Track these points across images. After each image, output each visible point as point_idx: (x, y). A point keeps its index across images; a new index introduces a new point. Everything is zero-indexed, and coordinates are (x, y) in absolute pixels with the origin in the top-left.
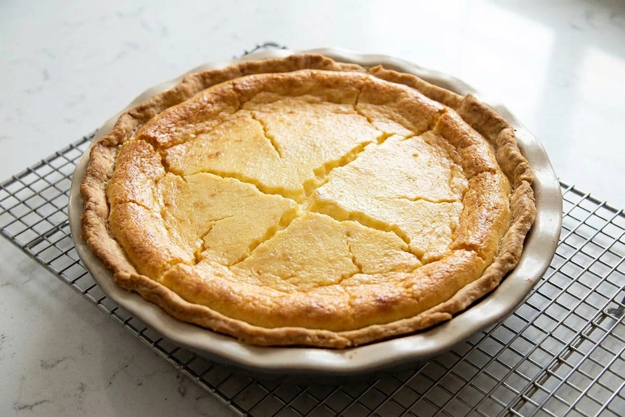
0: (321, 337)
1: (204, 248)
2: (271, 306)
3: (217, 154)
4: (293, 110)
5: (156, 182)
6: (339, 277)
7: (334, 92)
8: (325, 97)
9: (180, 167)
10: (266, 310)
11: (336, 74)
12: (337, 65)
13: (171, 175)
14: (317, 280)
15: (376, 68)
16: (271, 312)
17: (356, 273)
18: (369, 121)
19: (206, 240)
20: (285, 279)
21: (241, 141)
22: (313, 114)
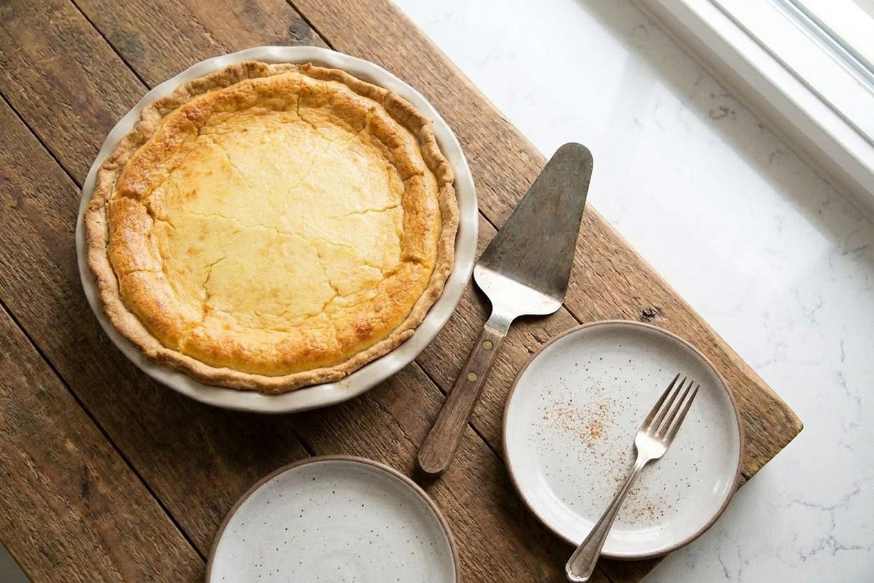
0: (322, 376)
1: (209, 296)
2: (277, 356)
3: (194, 192)
4: (246, 128)
5: (149, 236)
6: (322, 305)
7: (276, 100)
8: (271, 107)
9: (164, 213)
10: (273, 360)
11: (274, 78)
12: (272, 68)
13: (159, 223)
14: (305, 313)
15: (306, 65)
16: (278, 361)
17: (335, 296)
18: (314, 127)
19: (208, 287)
20: (280, 315)
21: (211, 173)
22: (264, 128)
